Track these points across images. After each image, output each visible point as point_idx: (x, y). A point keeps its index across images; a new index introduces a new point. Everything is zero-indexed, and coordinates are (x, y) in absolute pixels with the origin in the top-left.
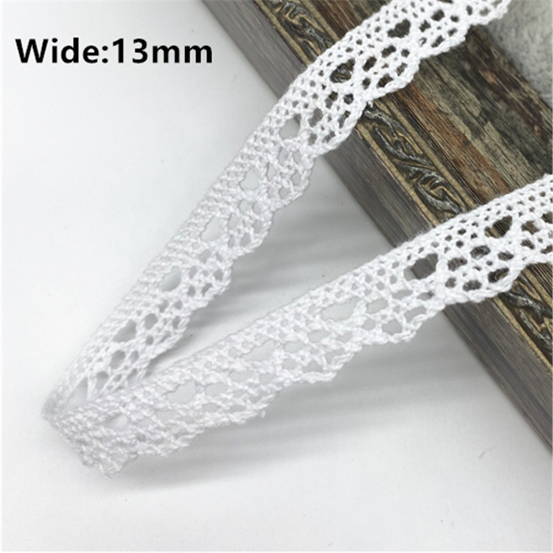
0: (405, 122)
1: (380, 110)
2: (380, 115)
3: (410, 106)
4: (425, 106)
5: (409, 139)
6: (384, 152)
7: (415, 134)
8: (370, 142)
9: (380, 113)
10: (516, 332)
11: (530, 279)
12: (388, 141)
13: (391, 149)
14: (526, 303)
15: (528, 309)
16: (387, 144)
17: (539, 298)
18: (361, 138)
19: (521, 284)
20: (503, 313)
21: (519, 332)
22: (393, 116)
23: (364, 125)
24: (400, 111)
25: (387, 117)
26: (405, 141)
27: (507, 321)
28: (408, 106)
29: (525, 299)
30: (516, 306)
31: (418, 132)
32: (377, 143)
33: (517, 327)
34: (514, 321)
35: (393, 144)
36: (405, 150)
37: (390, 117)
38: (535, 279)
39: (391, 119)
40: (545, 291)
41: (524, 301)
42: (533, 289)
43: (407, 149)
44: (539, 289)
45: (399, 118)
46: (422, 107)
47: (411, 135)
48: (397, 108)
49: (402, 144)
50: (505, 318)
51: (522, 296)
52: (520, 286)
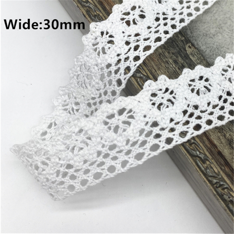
0: (101, 9)
1: (90, 3)
2: (89, 5)
3: (104, 3)
4: (111, 4)
5: (101, 14)
6: (91, 19)
7: (104, 13)
8: (85, 15)
9: (90, 4)
10: (136, 87)
11: (144, 68)
12: (92, 15)
13: (93, 18)
14: (140, 76)
15: (141, 78)
16: (92, 16)
17: (146, 75)
18: (82, 13)
19: (140, 69)
20: (132, 80)
21: (137, 87)
22: (96, 6)
23: (84, 9)
24: (99, 4)
25: (92, 6)
26: (99, 15)
27: (133, 83)
28: (103, 3)
29: (140, 74)
30: (136, 77)
31: (105, 13)
32: (88, 16)
33: (137, 85)
34: (136, 83)
35: (94, 16)
36: (99, 18)
37: (94, 5)
38: (146, 68)
39: (94, 6)
40: (149, 72)
41: (139, 75)
42: (144, 71)
43: (100, 18)
44: (147, 72)
45: (98, 7)
46: (109, 4)
47: (102, 13)
48: (98, 3)
49: (98, 16)
50: (132, 81)
51: (139, 73)
52: (139, 70)
